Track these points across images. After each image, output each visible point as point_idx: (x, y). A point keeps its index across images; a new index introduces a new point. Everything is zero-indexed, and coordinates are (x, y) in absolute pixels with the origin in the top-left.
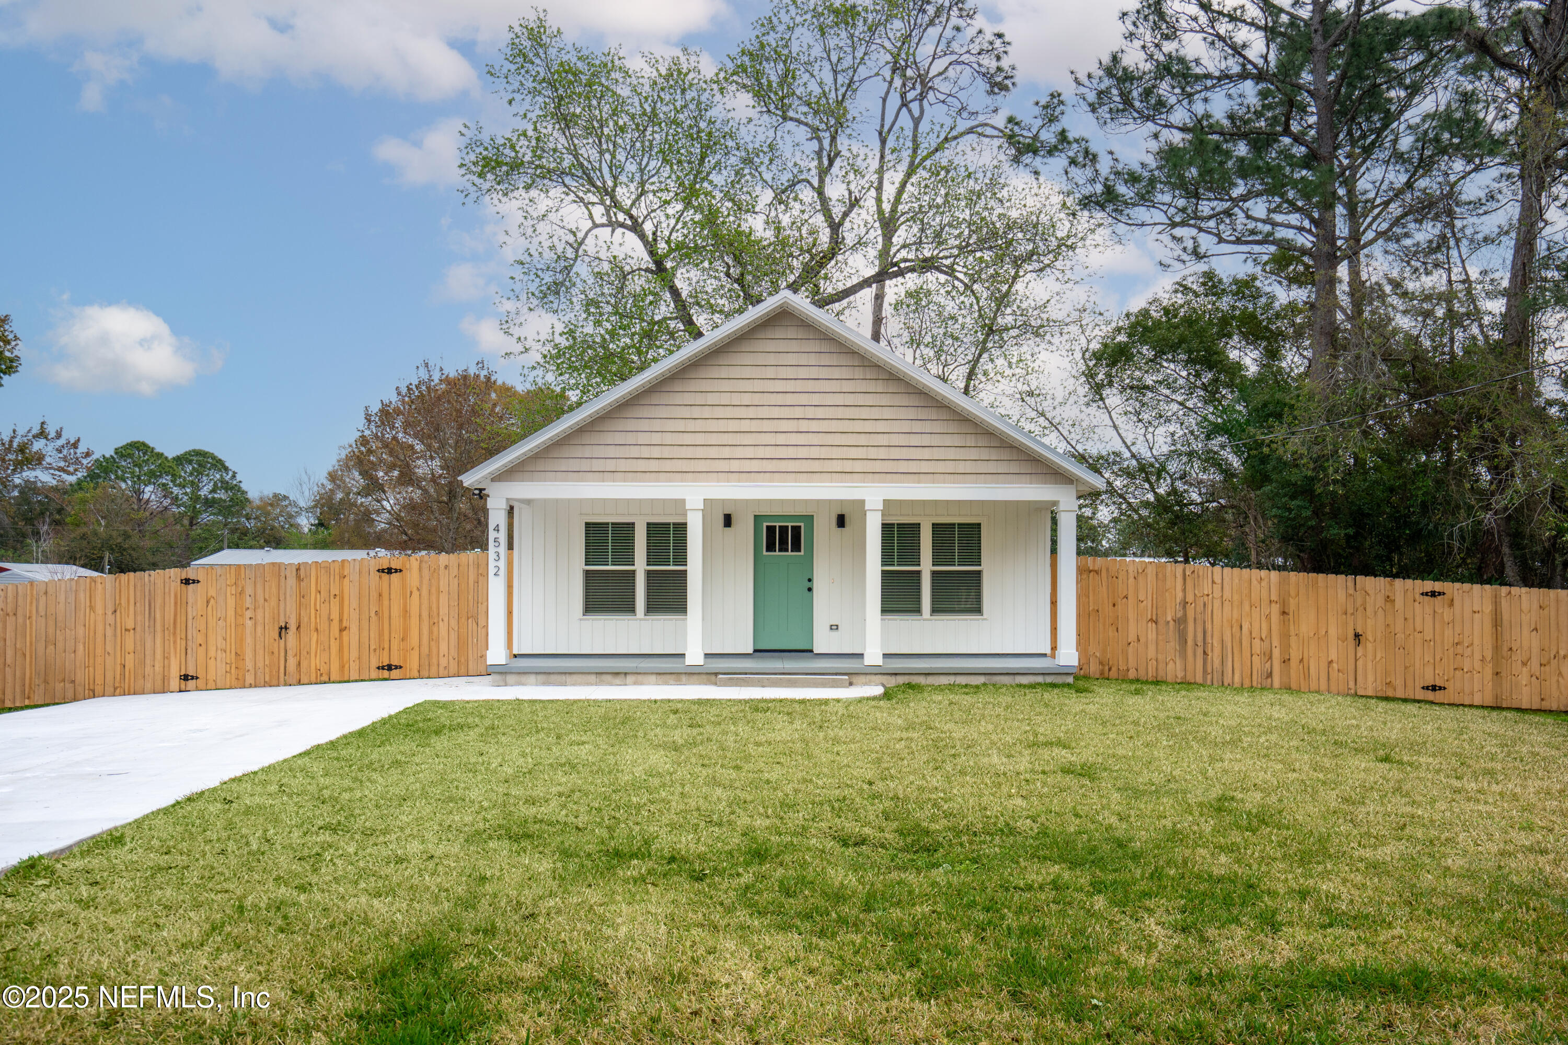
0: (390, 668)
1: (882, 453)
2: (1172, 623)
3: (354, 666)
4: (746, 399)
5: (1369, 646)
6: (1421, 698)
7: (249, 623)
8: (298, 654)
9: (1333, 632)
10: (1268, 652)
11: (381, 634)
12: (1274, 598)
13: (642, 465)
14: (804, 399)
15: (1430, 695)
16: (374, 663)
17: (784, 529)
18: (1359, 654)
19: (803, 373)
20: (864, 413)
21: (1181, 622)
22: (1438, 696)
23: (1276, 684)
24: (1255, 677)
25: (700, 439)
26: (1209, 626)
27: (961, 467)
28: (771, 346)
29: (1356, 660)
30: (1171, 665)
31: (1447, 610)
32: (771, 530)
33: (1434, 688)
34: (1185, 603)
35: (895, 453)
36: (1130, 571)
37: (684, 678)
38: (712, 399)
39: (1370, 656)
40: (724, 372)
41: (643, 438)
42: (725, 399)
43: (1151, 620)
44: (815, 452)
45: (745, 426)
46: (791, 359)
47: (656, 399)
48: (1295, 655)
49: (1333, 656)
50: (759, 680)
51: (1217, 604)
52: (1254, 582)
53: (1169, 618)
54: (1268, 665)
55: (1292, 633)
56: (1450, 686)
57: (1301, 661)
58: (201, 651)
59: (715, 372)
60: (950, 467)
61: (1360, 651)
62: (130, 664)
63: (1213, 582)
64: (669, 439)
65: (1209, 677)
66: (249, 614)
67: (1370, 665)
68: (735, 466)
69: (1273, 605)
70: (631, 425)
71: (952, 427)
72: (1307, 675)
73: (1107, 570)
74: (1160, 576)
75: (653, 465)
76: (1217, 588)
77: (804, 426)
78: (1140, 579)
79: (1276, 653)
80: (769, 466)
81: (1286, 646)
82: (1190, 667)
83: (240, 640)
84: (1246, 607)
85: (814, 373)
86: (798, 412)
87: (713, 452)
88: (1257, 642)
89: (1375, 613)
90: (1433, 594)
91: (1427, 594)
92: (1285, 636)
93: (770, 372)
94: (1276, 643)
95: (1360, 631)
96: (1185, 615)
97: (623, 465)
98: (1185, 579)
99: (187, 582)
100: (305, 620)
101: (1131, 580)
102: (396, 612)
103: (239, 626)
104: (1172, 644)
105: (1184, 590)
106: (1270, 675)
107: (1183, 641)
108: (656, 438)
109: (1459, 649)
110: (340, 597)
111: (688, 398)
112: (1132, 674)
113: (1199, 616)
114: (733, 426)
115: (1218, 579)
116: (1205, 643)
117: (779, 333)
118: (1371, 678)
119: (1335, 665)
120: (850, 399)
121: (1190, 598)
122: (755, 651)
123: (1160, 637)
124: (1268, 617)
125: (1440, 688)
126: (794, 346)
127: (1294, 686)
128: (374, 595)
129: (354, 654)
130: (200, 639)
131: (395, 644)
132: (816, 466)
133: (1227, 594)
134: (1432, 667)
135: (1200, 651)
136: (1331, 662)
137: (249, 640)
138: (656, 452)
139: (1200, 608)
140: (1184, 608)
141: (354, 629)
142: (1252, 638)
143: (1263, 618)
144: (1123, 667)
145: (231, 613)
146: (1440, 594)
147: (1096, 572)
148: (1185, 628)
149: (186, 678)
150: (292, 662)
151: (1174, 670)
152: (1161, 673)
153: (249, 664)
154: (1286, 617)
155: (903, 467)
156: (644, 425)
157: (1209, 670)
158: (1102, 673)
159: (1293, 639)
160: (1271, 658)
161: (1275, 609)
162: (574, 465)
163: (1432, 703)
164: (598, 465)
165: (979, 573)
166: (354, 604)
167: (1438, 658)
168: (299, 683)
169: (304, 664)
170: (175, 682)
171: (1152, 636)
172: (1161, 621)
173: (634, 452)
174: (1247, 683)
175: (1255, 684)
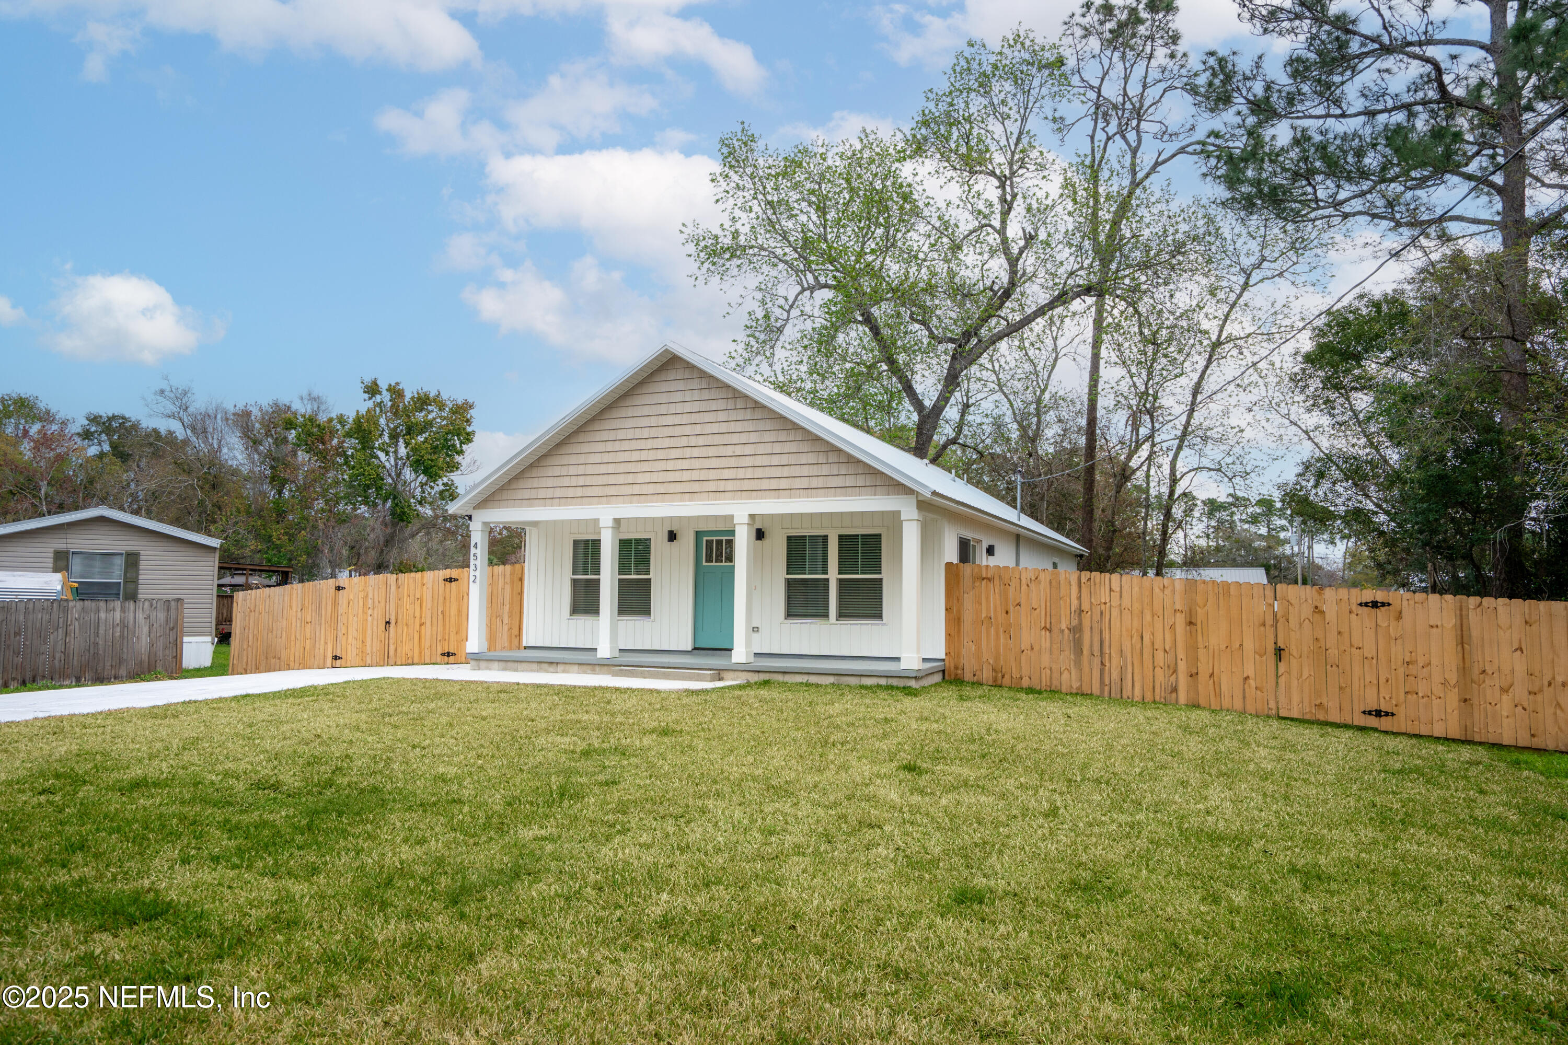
0: (448, 654)
1: (749, 473)
2: (1066, 631)
3: (427, 653)
4: (646, 433)
5: (1294, 662)
6: (1362, 724)
7: (370, 618)
8: (396, 643)
9: (1249, 645)
10: (1172, 666)
11: (444, 629)
12: (1178, 607)
13: (570, 492)
14: (687, 430)
15: (1372, 721)
16: (439, 652)
17: (719, 543)
18: (1281, 670)
19: (688, 407)
20: (735, 439)
21: (1076, 630)
22: (1385, 723)
23: (1183, 697)
24: (1157, 691)
25: (611, 468)
26: (1106, 636)
27: (815, 483)
28: (664, 387)
29: (1277, 677)
30: (1065, 675)
31: (1393, 623)
32: (709, 543)
33: (1378, 713)
34: (1080, 611)
35: (759, 473)
36: (1023, 578)
37: (597, 668)
38: (621, 435)
39: (1295, 673)
40: (630, 412)
41: (573, 470)
42: (630, 434)
43: (1045, 628)
44: (695, 475)
45: (644, 455)
46: (678, 397)
47: (582, 437)
48: (1204, 669)
49: (1250, 671)
50: (642, 672)
51: (1115, 612)
52: (1157, 590)
53: (1064, 626)
54: (1173, 678)
55: (1201, 645)
56: (1401, 712)
57: (1212, 675)
58: (344, 638)
59: (623, 412)
60: (804, 483)
61: (1282, 667)
62: (307, 648)
63: (1111, 590)
64: (590, 470)
65: (1107, 689)
66: (370, 612)
67: (1294, 683)
68: (636, 489)
69: (1178, 614)
70: (565, 460)
71: (806, 447)
72: (1218, 693)
73: (1000, 577)
74: (1054, 584)
75: (579, 492)
76: (1115, 595)
77: (688, 452)
78: (1033, 586)
79: (1182, 666)
80: (660, 488)
81: (1193, 659)
82: (1086, 678)
83: (365, 630)
84: (1148, 617)
85: (696, 407)
86: (684, 442)
87: (621, 479)
88: (1160, 655)
89: (1301, 625)
90: (1375, 605)
91: (1366, 605)
92: (1193, 648)
93: (663, 409)
94: (1181, 654)
95: (1281, 644)
96: (1080, 623)
97: (558, 493)
98: (1080, 587)
99: (339, 588)
100: (400, 617)
101: (1024, 587)
102: (453, 612)
103: (365, 620)
104: (1067, 653)
105: (1079, 598)
106: (1175, 690)
107: (1078, 651)
108: (581, 470)
109: (1412, 669)
110: (421, 599)
111: (605, 436)
112: (1025, 683)
113: (1095, 625)
114: (636, 456)
115: (1116, 587)
116: (1102, 653)
117: (671, 375)
118: (1296, 698)
119: (1252, 682)
120: (724, 428)
121: (1086, 606)
122: (695, 649)
123: (1054, 646)
124: (1173, 627)
125: (1387, 714)
126: (680, 385)
127: (1202, 702)
128: (441, 599)
129: (428, 644)
130: (344, 631)
131: (452, 635)
132: (696, 487)
133: (1126, 602)
134: (1375, 690)
135: (1097, 661)
136: (1247, 678)
137: (369, 632)
138: (581, 481)
139: (1096, 617)
140: (1080, 615)
141: (428, 624)
142: (1154, 650)
143: (1167, 628)
144: (1016, 675)
145: (361, 611)
146: (1383, 604)
147: (989, 579)
148: (1080, 638)
149: (336, 658)
150: (392, 648)
151: (1070, 680)
152: (1055, 683)
153: (369, 650)
154: (1194, 628)
155: (765, 484)
156: (573, 459)
157: (1107, 682)
158: (995, 680)
159: (1201, 652)
160: (1175, 671)
161: (1180, 620)
162: (526, 494)
163: (1375, 730)
164: (542, 493)
165: (881, 580)
166: (429, 606)
167: (1382, 680)
168: (396, 664)
169: (399, 650)
170: (329, 661)
171: (1046, 644)
172: (1055, 630)
173: (566, 481)
174: (1148, 697)
175: (1157, 698)
